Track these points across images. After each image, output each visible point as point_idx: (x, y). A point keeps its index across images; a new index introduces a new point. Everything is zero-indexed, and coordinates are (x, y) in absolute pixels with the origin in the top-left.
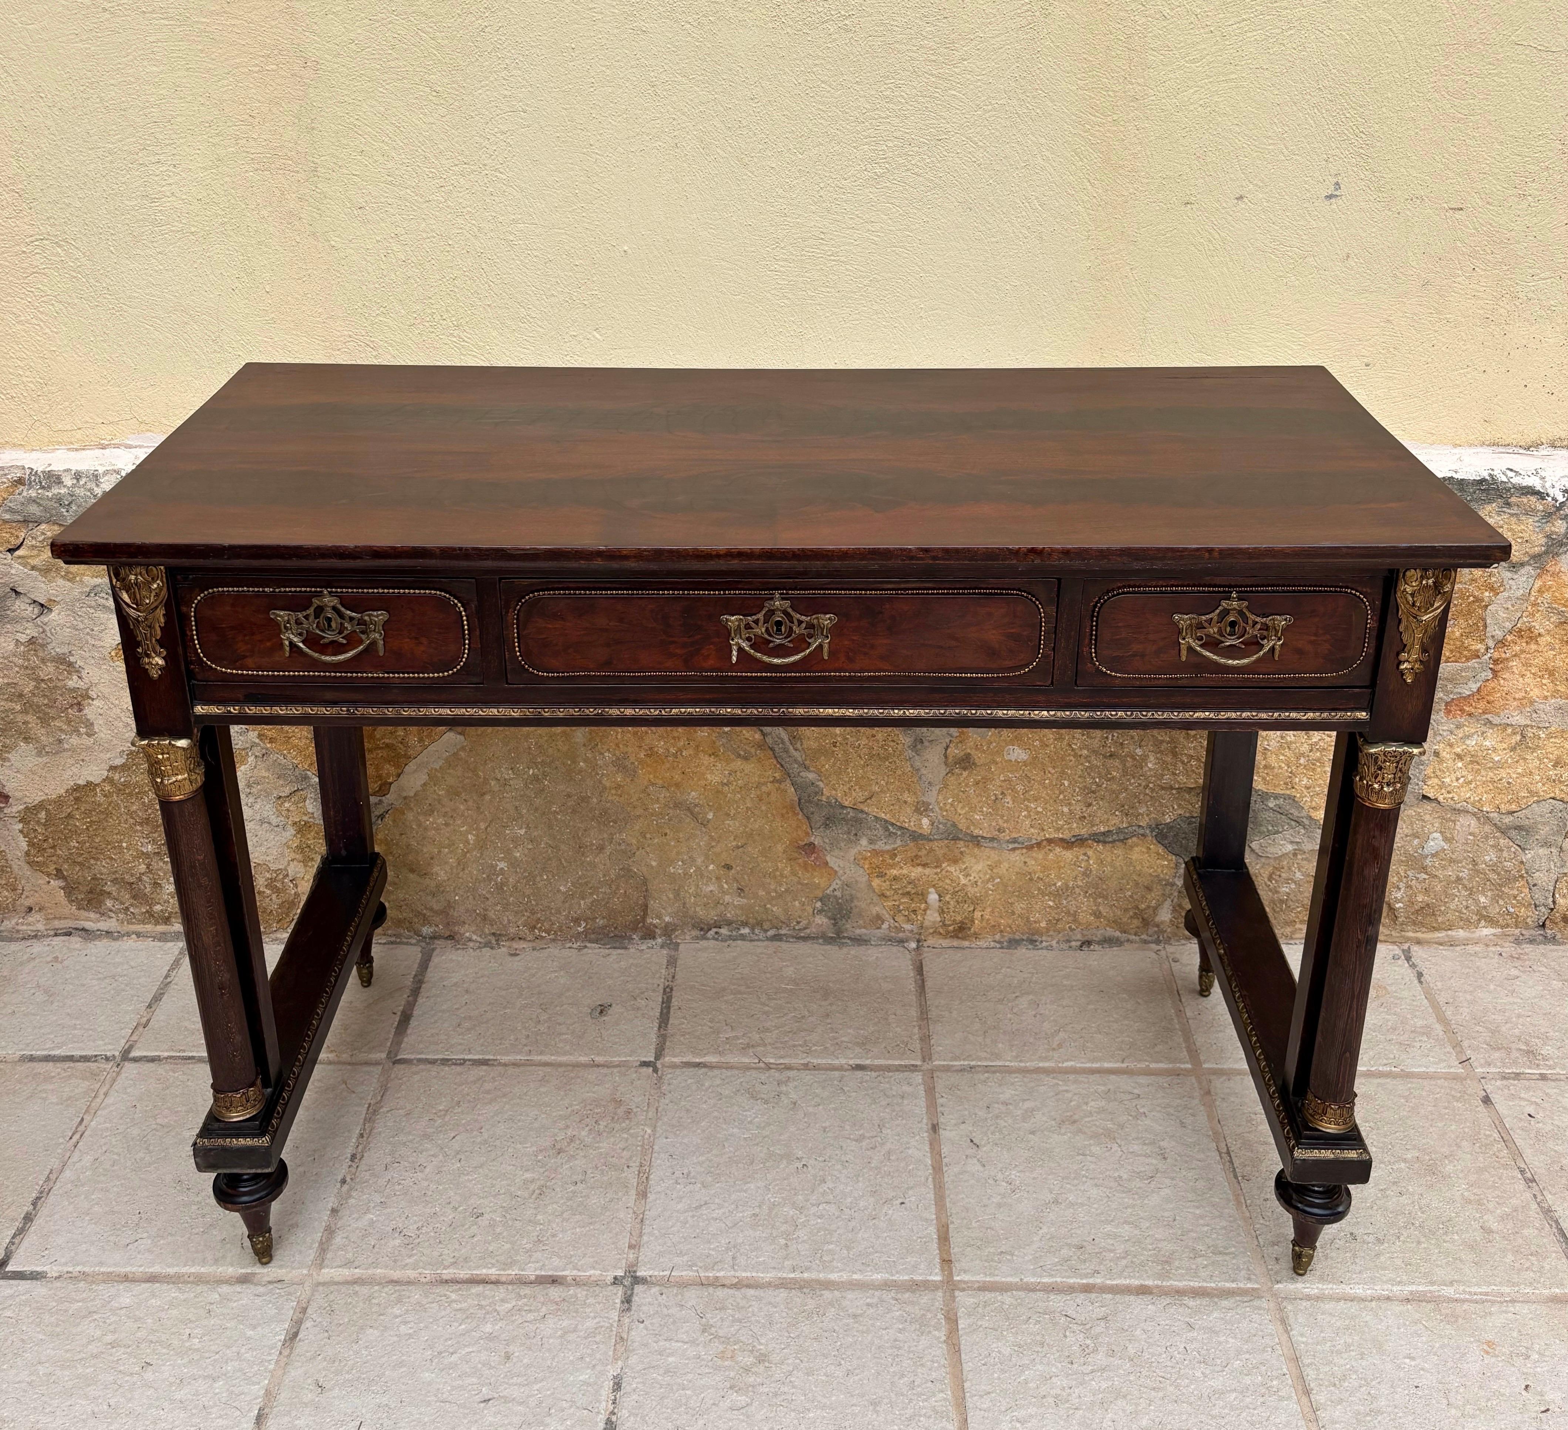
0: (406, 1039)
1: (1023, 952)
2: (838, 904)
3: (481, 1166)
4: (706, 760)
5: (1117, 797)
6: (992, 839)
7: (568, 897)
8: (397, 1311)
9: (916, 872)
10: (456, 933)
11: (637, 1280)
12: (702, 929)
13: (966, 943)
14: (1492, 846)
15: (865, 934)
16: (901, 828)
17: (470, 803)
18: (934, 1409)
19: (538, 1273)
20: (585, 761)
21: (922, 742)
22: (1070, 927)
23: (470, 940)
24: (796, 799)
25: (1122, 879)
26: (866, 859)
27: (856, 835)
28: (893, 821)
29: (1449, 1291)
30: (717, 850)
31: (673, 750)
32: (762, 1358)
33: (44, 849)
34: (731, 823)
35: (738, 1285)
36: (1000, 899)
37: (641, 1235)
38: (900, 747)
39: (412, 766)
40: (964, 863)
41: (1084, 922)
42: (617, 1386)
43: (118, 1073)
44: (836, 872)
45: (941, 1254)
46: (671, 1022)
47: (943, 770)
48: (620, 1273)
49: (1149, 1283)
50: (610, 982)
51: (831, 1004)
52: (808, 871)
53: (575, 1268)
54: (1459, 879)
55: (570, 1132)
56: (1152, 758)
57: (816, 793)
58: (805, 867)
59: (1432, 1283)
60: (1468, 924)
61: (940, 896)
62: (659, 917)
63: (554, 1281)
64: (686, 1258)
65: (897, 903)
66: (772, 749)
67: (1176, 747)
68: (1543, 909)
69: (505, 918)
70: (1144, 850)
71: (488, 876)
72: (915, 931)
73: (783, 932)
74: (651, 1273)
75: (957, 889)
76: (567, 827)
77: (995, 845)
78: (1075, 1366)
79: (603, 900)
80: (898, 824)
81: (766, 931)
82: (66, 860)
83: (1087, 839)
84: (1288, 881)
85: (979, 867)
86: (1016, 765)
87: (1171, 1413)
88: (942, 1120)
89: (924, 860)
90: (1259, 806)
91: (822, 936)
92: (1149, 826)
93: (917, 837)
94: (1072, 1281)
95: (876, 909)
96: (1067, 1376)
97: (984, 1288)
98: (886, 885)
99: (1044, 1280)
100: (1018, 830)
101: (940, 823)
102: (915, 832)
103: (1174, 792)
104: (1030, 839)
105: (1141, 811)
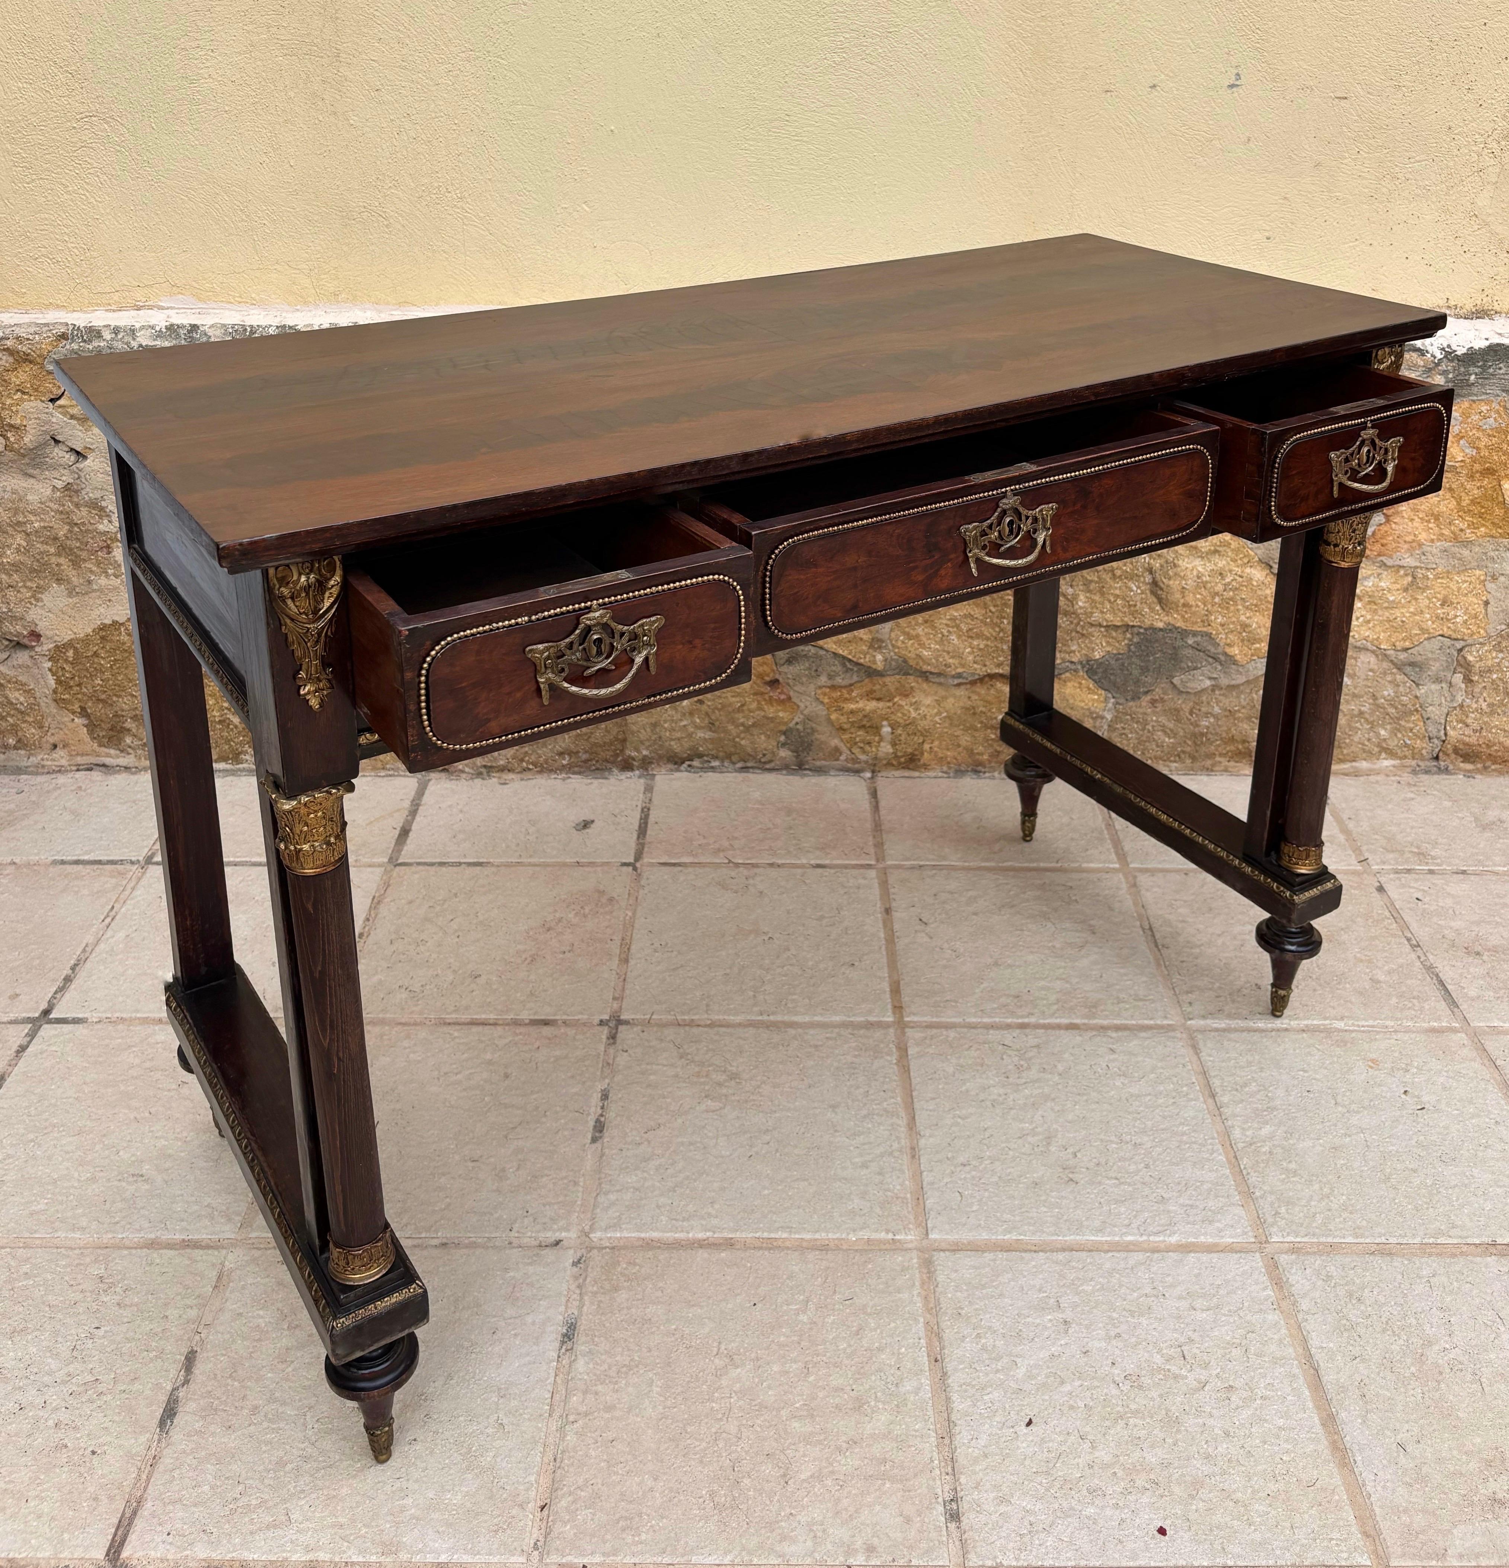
1: (967, 780)
2: (800, 737)
3: (478, 940)
6: (939, 674)
8: (406, 1043)
9: (871, 706)
10: (450, 766)
11: (620, 1022)
12: (675, 764)
13: (916, 774)
14: (1390, 682)
15: (825, 766)
16: (857, 664)
18: (885, 1110)
19: (532, 1017)
23: (463, 771)
26: (823, 694)
27: (816, 671)
28: (849, 656)
29: (1340, 1025)
32: (734, 1076)
33: (71, 687)
35: (712, 1025)
36: (946, 732)
37: (623, 990)
40: (914, 697)
42: (605, 1096)
43: (144, 873)
44: (798, 707)
45: (892, 1002)
46: (648, 833)
48: (606, 1017)
49: (1077, 1021)
50: (592, 804)
51: (794, 819)
52: (772, 706)
53: (565, 1014)
54: (1361, 713)
55: (558, 915)
56: (1082, 597)
58: (770, 701)
59: (1325, 1019)
60: (1370, 755)
61: (893, 729)
62: (637, 750)
63: (546, 1023)
64: (664, 1006)
65: (853, 736)
68: (1436, 741)
70: (1076, 685)
72: (870, 762)
73: (749, 765)
74: (633, 1017)
75: (907, 722)
77: (942, 680)
78: (1011, 1080)
80: (853, 659)
81: (734, 764)
82: (90, 698)
84: (1207, 715)
85: (928, 701)
87: (1093, 1110)
88: (894, 904)
89: (878, 695)
90: (1179, 643)
91: (784, 768)
92: (1081, 663)
93: (871, 673)
94: (1009, 1021)
95: (835, 742)
96: (1003, 1086)
97: (930, 1026)
98: (843, 719)
99: (986, 1020)
100: (963, 666)
101: (892, 659)
102: (869, 668)
103: (1102, 630)
104: (973, 674)
105: (1073, 648)
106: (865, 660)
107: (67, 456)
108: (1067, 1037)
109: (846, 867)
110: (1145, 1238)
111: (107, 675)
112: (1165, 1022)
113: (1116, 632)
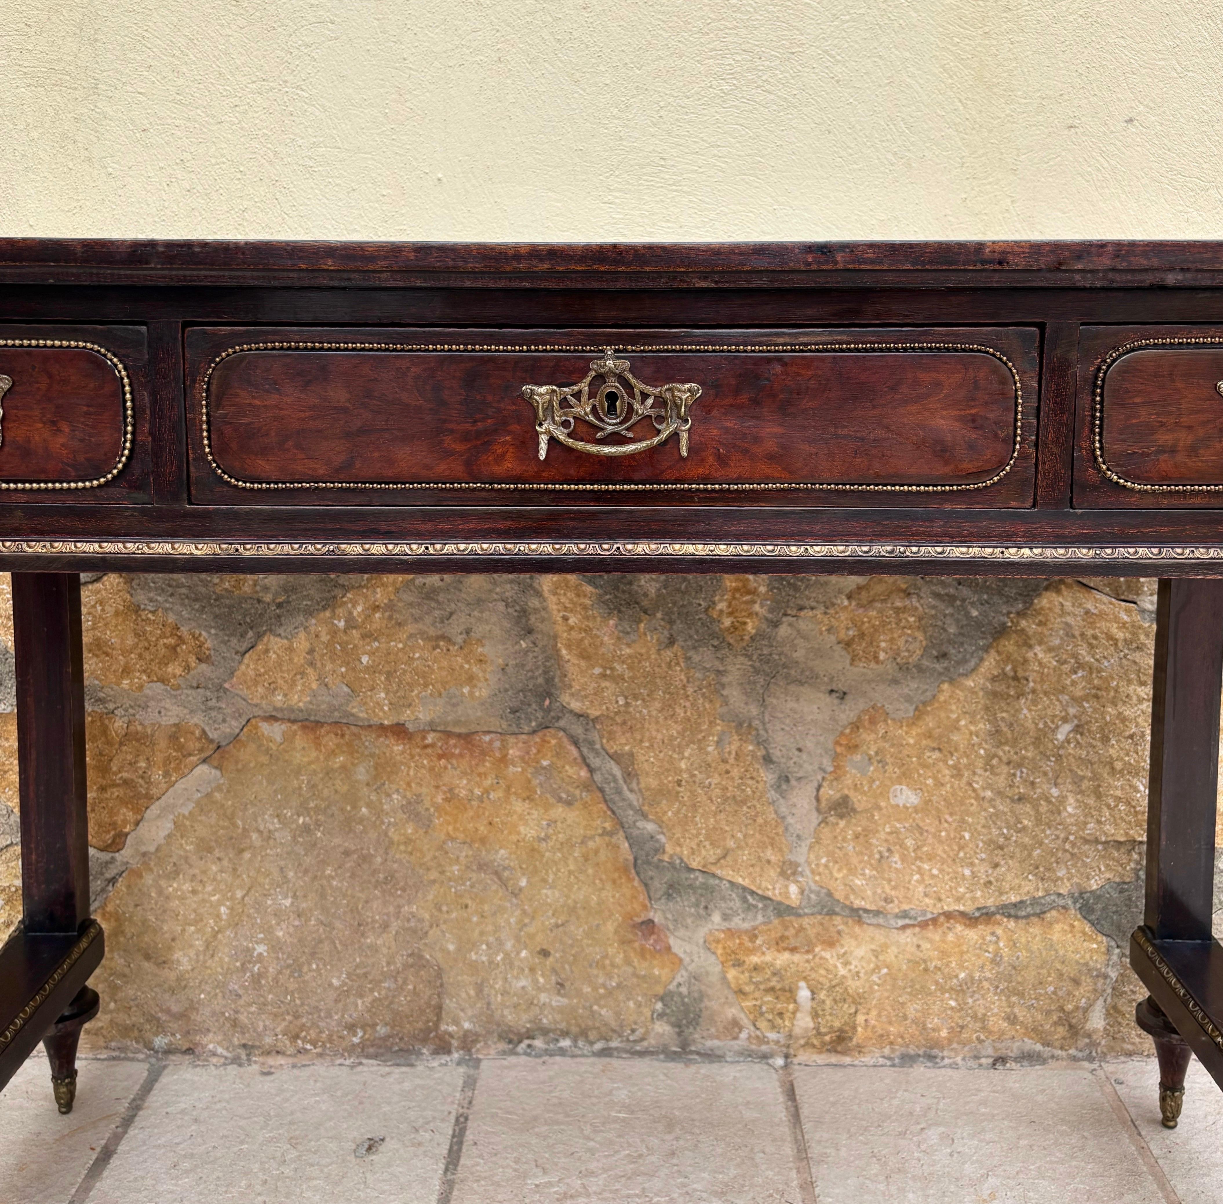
1: (920, 1070)
2: (684, 1004)
4: (519, 806)
5: (1030, 855)
6: (877, 913)
7: (343, 994)
9: (783, 959)
10: (197, 1045)
12: (510, 1042)
13: (847, 1060)
15: (719, 1048)
16: (764, 898)
17: (225, 863)
20: (368, 806)
21: (787, 780)
22: (978, 1038)
23: (214, 1054)
24: (631, 858)
25: (1042, 968)
26: (718, 941)
27: (706, 908)
28: (754, 888)
30: (531, 929)
31: (477, 792)
34: (549, 892)
36: (888, 998)
38: (761, 786)
39: (154, 810)
40: (842, 946)
41: (996, 1029)
44: (681, 960)
46: (462, 1161)
47: (815, 819)
50: (386, 1108)
51: (677, 1139)
52: (646, 959)
56: (1071, 800)
57: (656, 851)
58: (642, 953)
61: (813, 993)
62: (456, 1022)
65: (758, 1003)
66: (601, 790)
67: (1099, 786)
69: (261, 1024)
70: (1066, 927)
71: (243, 965)
72: (783, 1041)
73: (614, 1044)
75: (834, 983)
76: (345, 896)
77: (881, 921)
79: (387, 997)
80: (760, 892)
81: (592, 1043)
83: (994, 914)
85: (860, 952)
86: (903, 812)
89: (792, 943)
91: (664, 1051)
92: (1071, 895)
93: (783, 911)
95: (733, 1011)
98: (745, 977)
100: (910, 900)
101: (811, 891)
102: (780, 903)
103: (1100, 847)
104: (924, 912)
105: (1060, 874)
106: (775, 892)
113: (1118, 850)
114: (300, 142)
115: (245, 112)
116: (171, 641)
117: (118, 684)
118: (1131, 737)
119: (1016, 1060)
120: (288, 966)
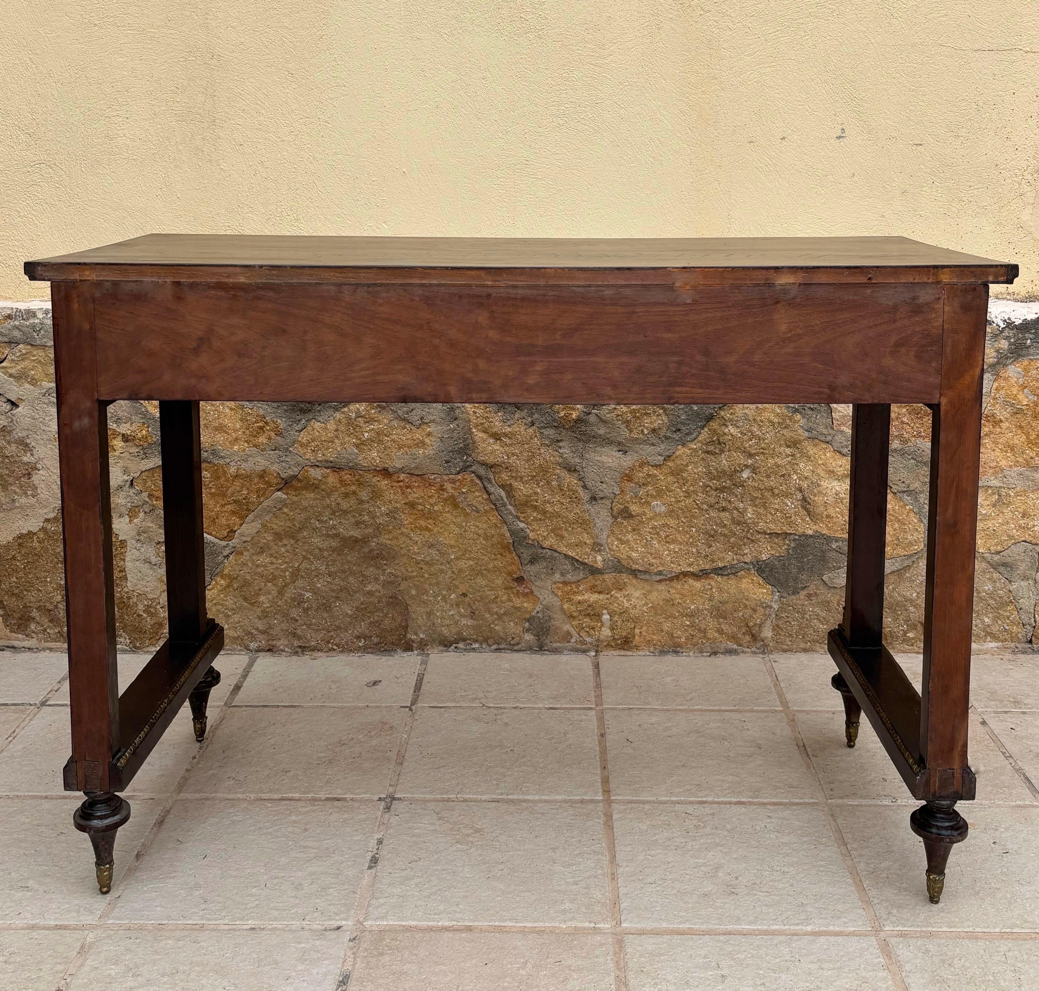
0: (237, 697)
1: (670, 658)
2: (540, 623)
3: (290, 750)
5: (729, 541)
6: (645, 572)
7: (353, 619)
8: (231, 811)
9: (594, 597)
10: (274, 646)
11: (394, 799)
12: (445, 646)
13: (630, 653)
14: (989, 579)
15: (559, 647)
16: (584, 564)
17: (288, 547)
18: (593, 851)
19: (327, 796)
20: (368, 514)
21: (595, 499)
22: (702, 642)
24: (511, 542)
25: (736, 602)
26: (558, 589)
27: (552, 569)
28: (577, 558)
30: (456, 582)
31: (428, 506)
32: (477, 831)
34: (467, 561)
35: (463, 801)
36: (652, 620)
37: (398, 780)
38: (581, 502)
39: (250, 517)
40: (627, 590)
41: (712, 637)
42: (380, 842)
43: (38, 712)
44: (539, 599)
45: (603, 788)
46: (422, 688)
47: (610, 520)
48: (384, 796)
49: (744, 799)
50: (380, 671)
51: (534, 680)
52: (519, 598)
53: (352, 794)
55: (350, 736)
56: (750, 510)
57: (525, 538)
58: (517, 595)
60: (978, 638)
61: (611, 616)
62: (416, 634)
63: (338, 799)
65: (581, 622)
66: (495, 505)
67: (766, 502)
68: (1029, 627)
69: (309, 635)
70: (750, 581)
71: (298, 603)
72: (594, 643)
73: (502, 646)
74: (404, 795)
75: (622, 611)
76: (354, 564)
77: (648, 577)
78: (690, 834)
79: (377, 622)
80: (581, 560)
81: (490, 646)
83: (710, 573)
85: (637, 594)
86: (659, 517)
87: (752, 852)
88: (608, 731)
89: (599, 589)
90: (825, 547)
91: (530, 649)
92: (752, 563)
93: (594, 571)
94: (692, 799)
95: (567, 627)
96: (684, 838)
97: (631, 802)
98: (573, 608)
99: (673, 799)
100: (663, 565)
101: (609, 560)
102: (592, 566)
103: (767, 536)
104: (671, 572)
105: (746, 551)
106: (589, 560)
107: (5, 405)
108: (735, 808)
109: (573, 709)
110: (787, 927)
111: (21, 574)
112: (812, 801)
113: (777, 538)
114: (328, 152)
115: (297, 135)
116: (260, 424)
117: (232, 449)
118: (783, 476)
119: (722, 653)
120: (324, 604)
